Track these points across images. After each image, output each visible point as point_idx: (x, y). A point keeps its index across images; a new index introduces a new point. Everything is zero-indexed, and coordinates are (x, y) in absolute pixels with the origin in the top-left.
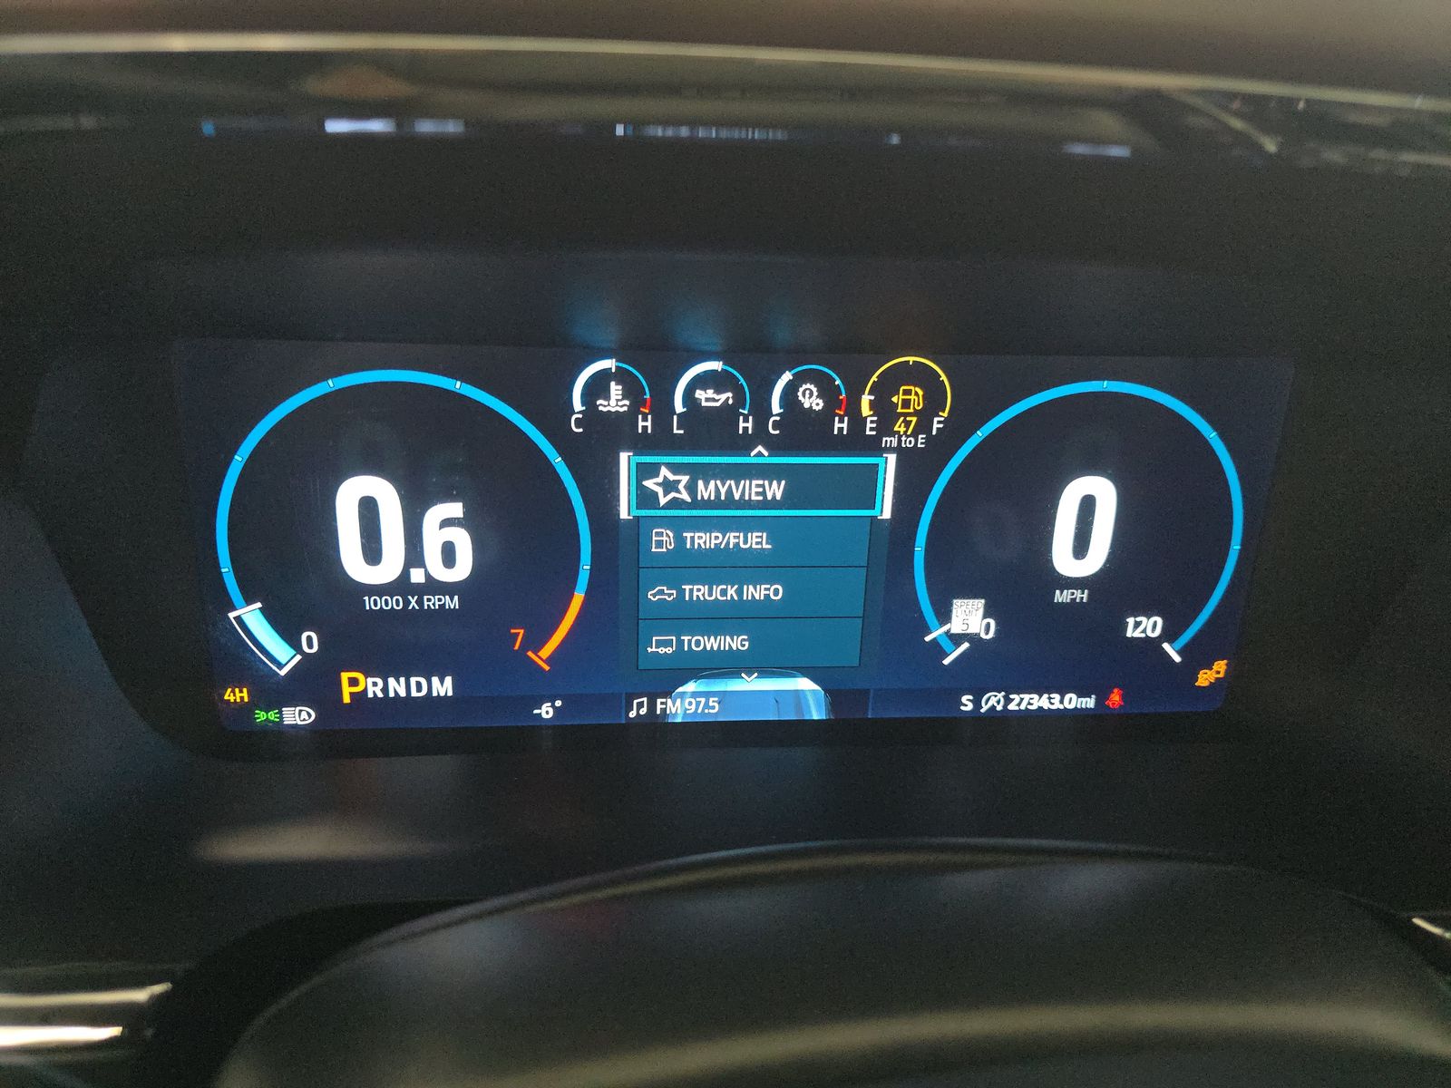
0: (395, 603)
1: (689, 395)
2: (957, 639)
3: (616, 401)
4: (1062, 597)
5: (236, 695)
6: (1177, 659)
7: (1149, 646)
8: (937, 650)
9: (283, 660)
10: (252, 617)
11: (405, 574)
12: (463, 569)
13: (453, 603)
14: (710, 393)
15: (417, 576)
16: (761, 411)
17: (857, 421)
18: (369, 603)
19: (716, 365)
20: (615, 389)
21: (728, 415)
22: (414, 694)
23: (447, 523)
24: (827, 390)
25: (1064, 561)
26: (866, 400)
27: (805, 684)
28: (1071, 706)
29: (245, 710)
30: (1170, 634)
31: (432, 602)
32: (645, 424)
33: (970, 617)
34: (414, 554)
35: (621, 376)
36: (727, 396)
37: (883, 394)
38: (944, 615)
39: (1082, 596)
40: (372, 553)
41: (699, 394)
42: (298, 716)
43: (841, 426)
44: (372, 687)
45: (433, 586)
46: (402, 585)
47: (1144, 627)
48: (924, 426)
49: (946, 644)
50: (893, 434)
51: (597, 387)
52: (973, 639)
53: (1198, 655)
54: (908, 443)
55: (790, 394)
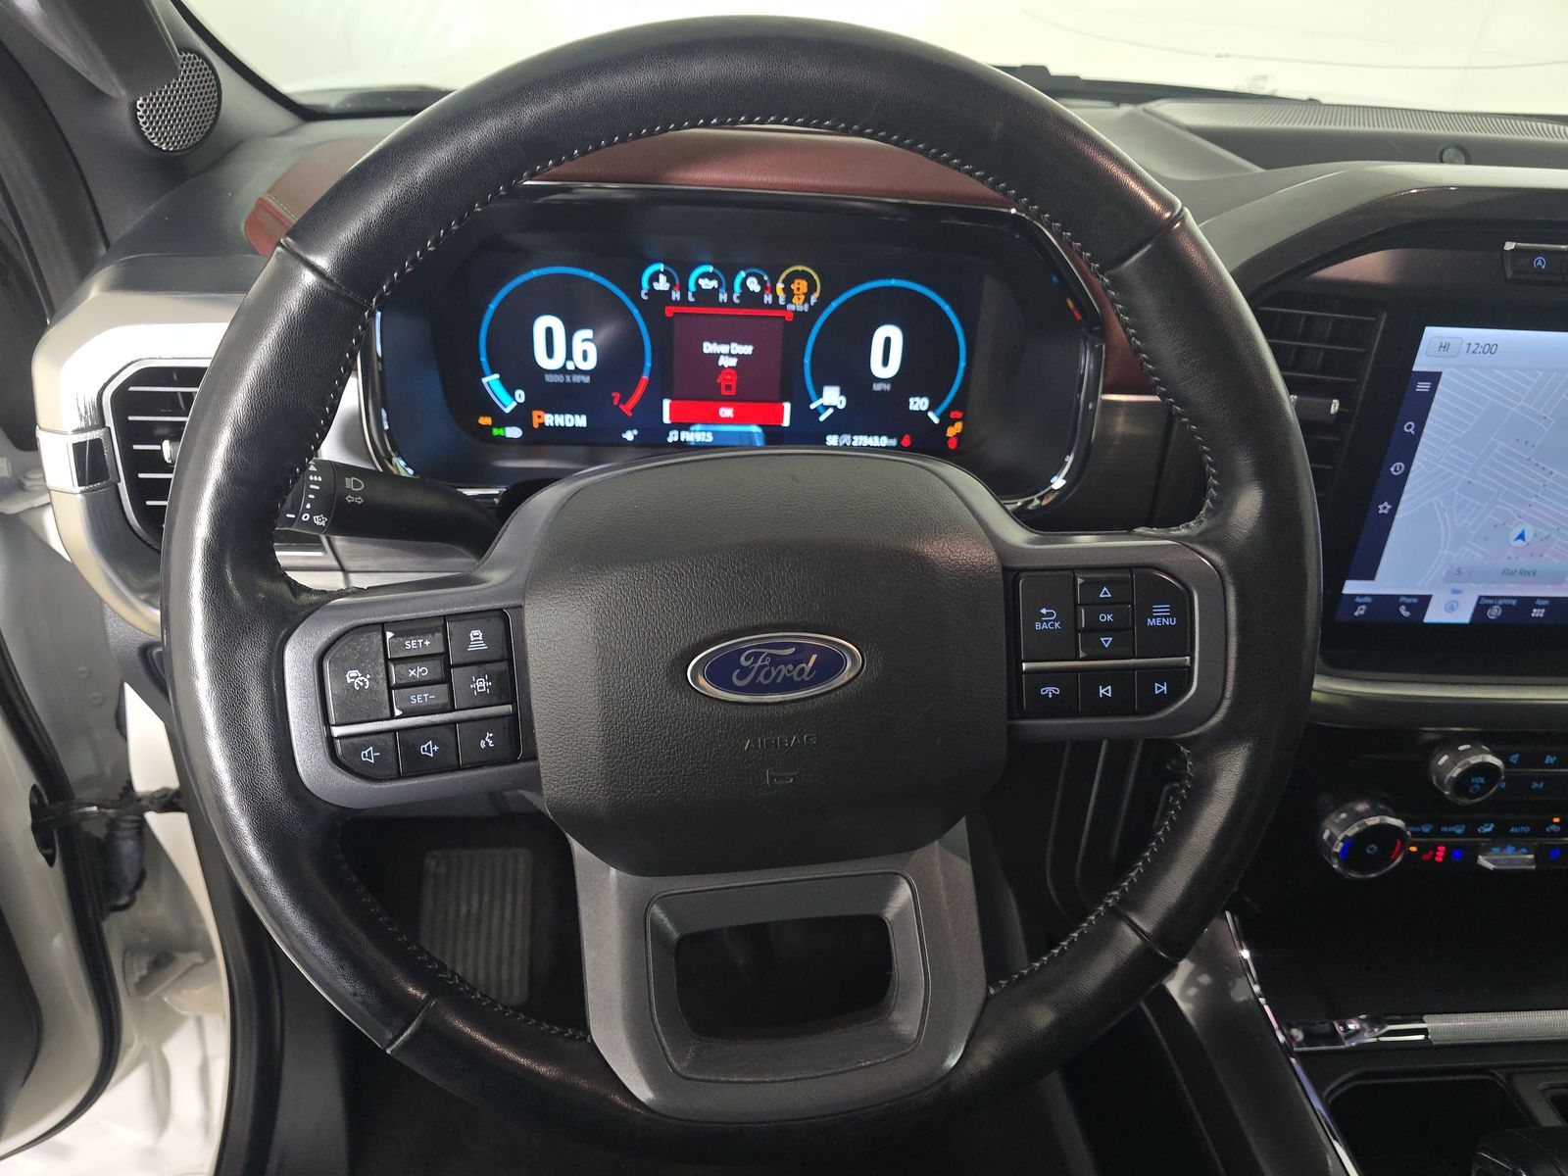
0: (559, 379)
1: (697, 285)
2: (826, 408)
3: (662, 284)
4: (877, 387)
5: (485, 421)
6: (936, 421)
7: (923, 414)
8: (817, 413)
9: (506, 404)
10: (492, 381)
11: (565, 365)
12: (591, 364)
13: (587, 379)
14: (706, 281)
15: (570, 366)
16: (730, 291)
17: (776, 298)
18: (549, 378)
19: (711, 269)
20: (662, 278)
21: (715, 292)
22: (568, 425)
23: (584, 340)
24: (761, 282)
25: (877, 369)
26: (780, 286)
27: (755, 429)
28: (884, 445)
29: (488, 428)
30: (932, 407)
31: (577, 379)
32: (676, 295)
33: (833, 397)
34: (569, 356)
35: (665, 273)
36: (714, 284)
37: (788, 282)
38: (820, 395)
39: (887, 387)
40: (550, 353)
41: (702, 282)
42: (514, 432)
43: (768, 299)
44: (549, 420)
45: (577, 371)
46: (563, 370)
47: (919, 404)
48: (807, 300)
49: (821, 409)
50: (792, 303)
51: (654, 278)
52: (835, 407)
53: (947, 420)
54: (800, 308)
55: (744, 284)
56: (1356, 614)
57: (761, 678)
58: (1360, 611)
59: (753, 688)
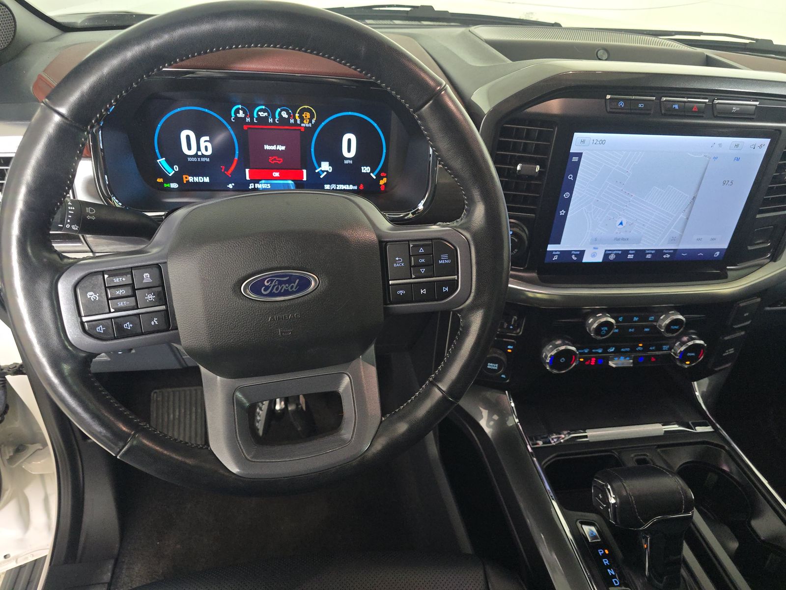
0: (195, 159)
1: (258, 115)
2: (323, 172)
3: (241, 114)
4: (346, 162)
5: (160, 180)
6: (375, 177)
7: (368, 174)
8: (319, 174)
9: (170, 172)
10: (162, 161)
11: (197, 153)
12: (209, 152)
13: (208, 160)
14: (262, 113)
15: (200, 153)
16: (274, 118)
17: (296, 120)
18: (189, 159)
19: (264, 107)
20: (241, 112)
21: (266, 118)
22: (200, 181)
23: (205, 141)
24: (288, 113)
25: (345, 153)
26: (297, 115)
27: (290, 182)
28: (351, 189)
29: (162, 184)
30: (372, 171)
31: (203, 159)
32: (248, 120)
33: (326, 166)
34: (199, 149)
35: (242, 109)
36: (266, 114)
37: (301, 113)
38: (320, 166)
39: (351, 162)
40: (189, 148)
41: (259, 113)
42: (174, 185)
43: (292, 121)
44: (191, 179)
45: (203, 156)
46: (196, 156)
47: (366, 169)
48: (310, 122)
49: (321, 173)
50: (304, 123)
51: (237, 111)
52: (327, 171)
53: (379, 177)
54: (307, 125)
55: (280, 114)
56: (554, 259)
57: (274, 290)
58: (555, 258)
59: (271, 294)
